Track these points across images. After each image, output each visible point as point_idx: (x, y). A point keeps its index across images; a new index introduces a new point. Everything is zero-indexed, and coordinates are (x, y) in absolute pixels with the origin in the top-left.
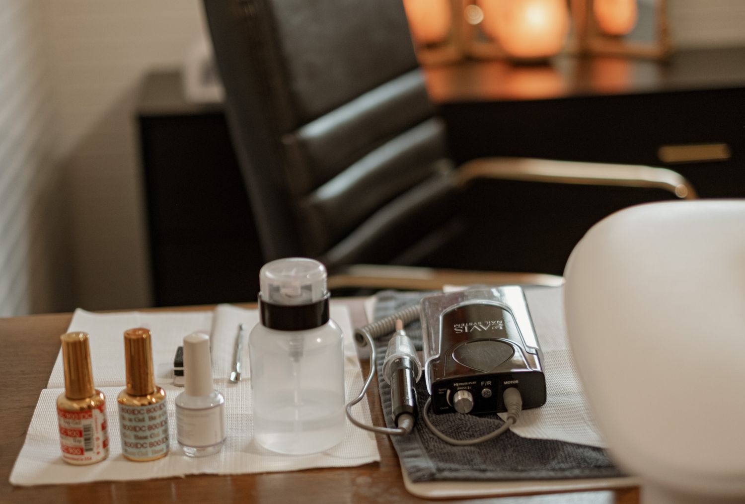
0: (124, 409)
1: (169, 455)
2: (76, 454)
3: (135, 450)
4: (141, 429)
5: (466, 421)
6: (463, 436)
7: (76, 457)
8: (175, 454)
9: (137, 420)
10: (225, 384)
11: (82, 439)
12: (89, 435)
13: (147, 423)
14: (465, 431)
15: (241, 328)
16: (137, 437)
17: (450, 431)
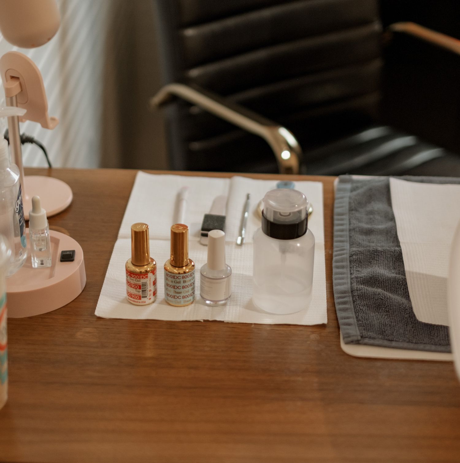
0: (168, 274)
1: (194, 303)
2: (136, 299)
3: (173, 299)
4: (178, 288)
5: (385, 301)
6: (382, 311)
7: (136, 300)
8: (198, 302)
9: (176, 282)
10: (234, 246)
11: (141, 290)
12: (145, 288)
13: (182, 284)
14: (384, 307)
15: (248, 197)
16: (176, 292)
17: (374, 306)
